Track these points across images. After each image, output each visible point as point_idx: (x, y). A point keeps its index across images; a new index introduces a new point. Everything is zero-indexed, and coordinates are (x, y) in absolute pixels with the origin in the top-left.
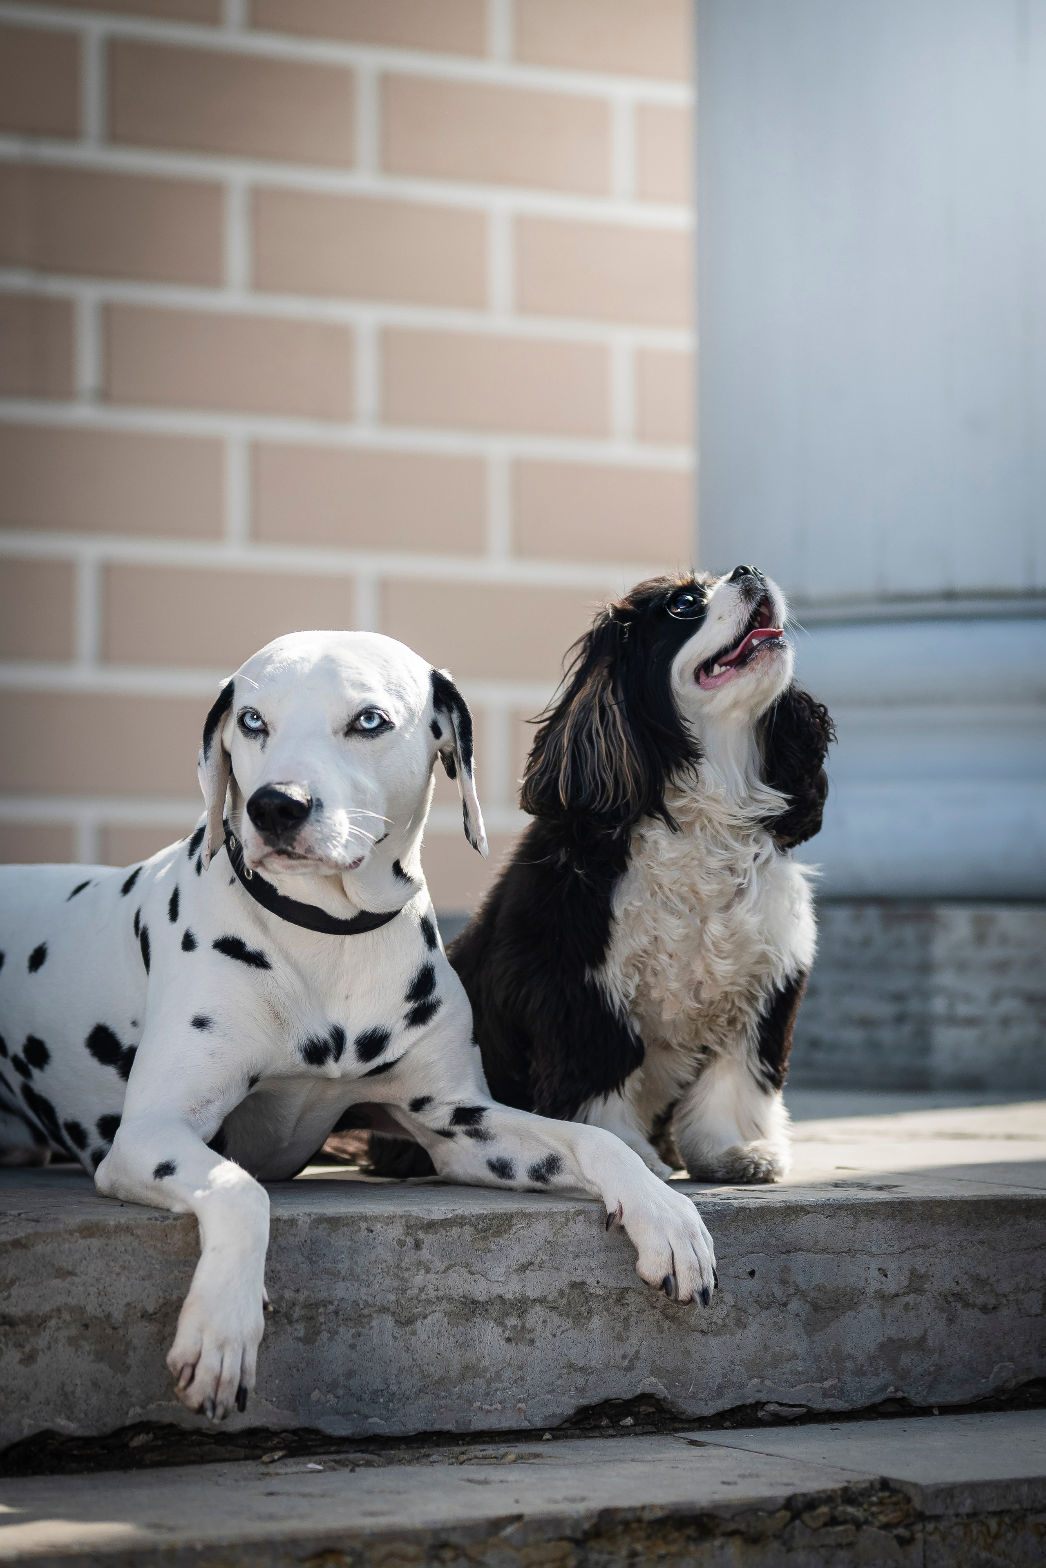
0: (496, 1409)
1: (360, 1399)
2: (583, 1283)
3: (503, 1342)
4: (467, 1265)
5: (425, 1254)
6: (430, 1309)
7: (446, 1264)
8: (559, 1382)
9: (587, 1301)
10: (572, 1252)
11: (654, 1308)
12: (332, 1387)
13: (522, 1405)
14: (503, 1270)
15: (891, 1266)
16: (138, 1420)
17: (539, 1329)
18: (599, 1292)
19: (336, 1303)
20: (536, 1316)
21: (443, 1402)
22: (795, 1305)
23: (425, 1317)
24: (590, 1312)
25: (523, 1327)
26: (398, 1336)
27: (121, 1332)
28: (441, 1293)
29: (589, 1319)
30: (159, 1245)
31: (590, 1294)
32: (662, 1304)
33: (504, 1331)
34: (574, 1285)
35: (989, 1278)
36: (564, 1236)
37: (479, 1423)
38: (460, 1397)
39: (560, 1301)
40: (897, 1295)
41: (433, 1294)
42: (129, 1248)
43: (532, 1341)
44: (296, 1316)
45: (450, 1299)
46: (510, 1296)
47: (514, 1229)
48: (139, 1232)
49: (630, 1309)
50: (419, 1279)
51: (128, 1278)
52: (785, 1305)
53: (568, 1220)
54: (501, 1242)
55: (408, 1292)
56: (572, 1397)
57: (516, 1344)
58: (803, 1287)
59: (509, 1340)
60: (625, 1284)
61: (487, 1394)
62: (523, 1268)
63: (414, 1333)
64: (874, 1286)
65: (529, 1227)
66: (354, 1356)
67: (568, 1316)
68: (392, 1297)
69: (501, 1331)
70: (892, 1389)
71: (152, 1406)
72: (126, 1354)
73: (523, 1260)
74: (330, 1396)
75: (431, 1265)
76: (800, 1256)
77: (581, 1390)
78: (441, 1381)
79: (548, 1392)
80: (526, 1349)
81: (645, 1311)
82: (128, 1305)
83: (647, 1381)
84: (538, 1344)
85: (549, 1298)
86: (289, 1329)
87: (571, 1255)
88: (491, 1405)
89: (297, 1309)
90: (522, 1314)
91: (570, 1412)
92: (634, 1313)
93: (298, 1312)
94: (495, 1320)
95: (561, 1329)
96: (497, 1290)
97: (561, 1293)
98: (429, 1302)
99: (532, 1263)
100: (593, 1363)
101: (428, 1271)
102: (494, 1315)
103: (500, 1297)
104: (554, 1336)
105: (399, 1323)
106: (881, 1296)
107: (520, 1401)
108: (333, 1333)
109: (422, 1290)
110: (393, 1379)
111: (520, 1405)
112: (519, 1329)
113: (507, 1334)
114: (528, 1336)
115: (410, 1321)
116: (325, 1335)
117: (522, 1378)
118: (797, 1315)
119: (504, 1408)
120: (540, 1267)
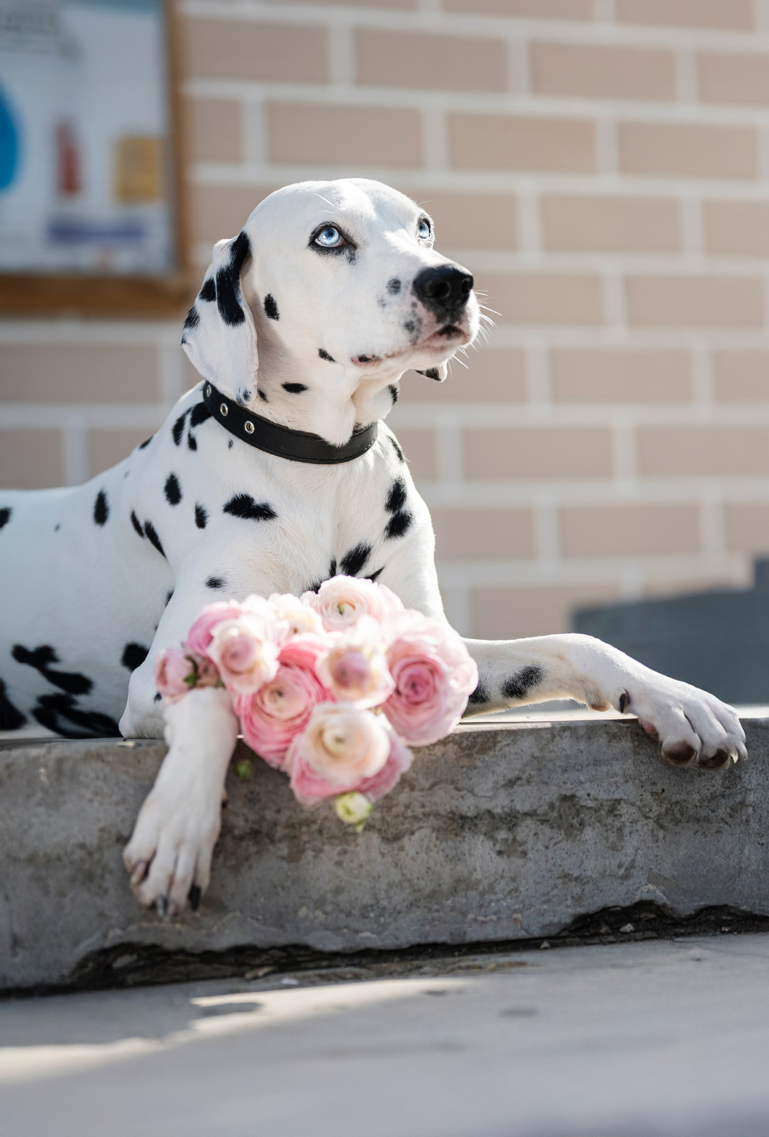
0: (491, 920)
1: (349, 914)
2: (573, 796)
3: (494, 855)
4: (453, 782)
6: (416, 826)
7: (431, 781)
8: (555, 892)
9: (578, 813)
10: (560, 767)
11: (648, 818)
12: (320, 903)
13: (518, 916)
14: (490, 785)
16: (118, 941)
17: (530, 842)
18: (590, 804)
19: (319, 822)
21: (436, 915)
23: (412, 833)
24: (582, 824)
25: (514, 840)
26: (385, 852)
27: (96, 856)
28: (427, 810)
29: (582, 831)
30: (132, 771)
31: (582, 807)
32: (655, 814)
33: (494, 845)
34: (564, 799)
36: (550, 752)
37: (475, 934)
38: (453, 909)
39: (550, 814)
41: (419, 811)
42: (101, 775)
43: (524, 853)
44: (278, 836)
45: (437, 815)
46: (498, 811)
47: (499, 746)
48: (110, 758)
49: (623, 819)
50: (404, 797)
51: (101, 804)
53: (553, 737)
54: (487, 759)
55: (394, 809)
56: (568, 907)
57: (508, 857)
59: (500, 853)
60: (616, 796)
61: (481, 906)
62: (511, 783)
63: (402, 849)
65: (515, 744)
66: (341, 872)
67: (559, 828)
68: (377, 815)
69: (491, 844)
71: (132, 928)
72: (103, 877)
73: (511, 775)
74: (319, 913)
75: (415, 783)
77: (578, 899)
78: (432, 895)
79: (544, 903)
80: (519, 862)
81: (638, 821)
82: (102, 830)
83: (645, 889)
84: (530, 855)
85: (540, 811)
86: (272, 848)
87: (559, 770)
88: (486, 916)
89: (279, 829)
90: (512, 828)
91: (567, 920)
92: (628, 824)
93: (280, 832)
94: (485, 834)
95: (553, 841)
96: (485, 805)
97: (552, 806)
98: (416, 818)
99: (519, 779)
100: (589, 873)
101: (413, 788)
102: (484, 829)
103: (489, 812)
104: (547, 847)
105: (385, 839)
107: (515, 911)
108: (318, 852)
109: (407, 807)
110: (382, 895)
111: (515, 916)
112: (510, 842)
113: (498, 847)
114: (520, 849)
115: (397, 838)
116: (310, 854)
117: (516, 890)
119: (499, 919)
120: (528, 782)
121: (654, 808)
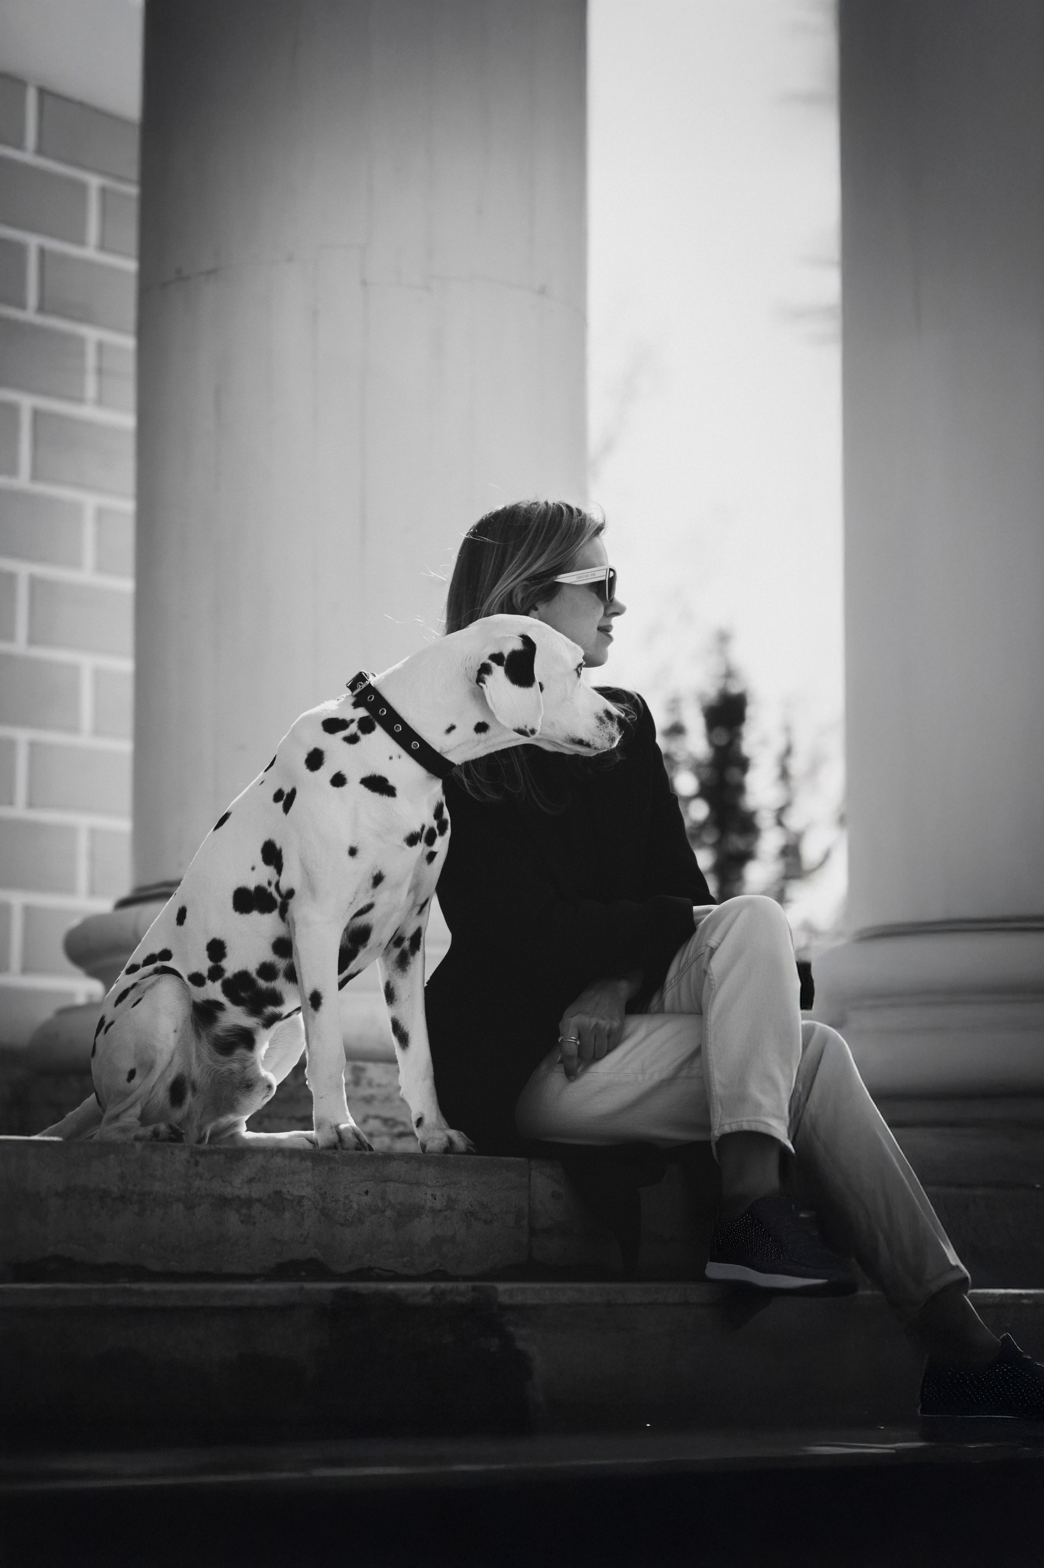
0: (235, 1261)
1: (166, 1250)
2: (281, 1192)
3: (239, 1223)
4: (221, 1177)
5: (200, 1169)
6: (202, 1201)
7: (211, 1175)
8: (268, 1248)
9: (283, 1202)
10: (275, 1173)
11: (317, 1209)
12: (152, 1242)
14: (240, 1181)
15: (438, 1193)
16: (52, 1254)
17: (258, 1217)
18: (289, 1197)
19: (154, 1194)
20: (257, 1208)
21: (208, 1255)
22: (388, 1213)
23: (200, 1205)
24: (284, 1209)
25: (250, 1215)
26: (186, 1215)
28: (208, 1192)
29: (284, 1213)
31: (285, 1199)
32: (321, 1207)
33: (240, 1217)
34: (276, 1193)
35: (488, 1204)
38: (217, 1253)
39: (269, 1201)
40: (441, 1211)
41: (204, 1192)
43: (254, 1223)
44: (134, 1200)
45: (213, 1196)
46: (243, 1196)
49: (305, 1208)
50: (197, 1183)
52: (384, 1212)
55: (192, 1190)
56: (274, 1257)
57: (246, 1224)
58: (393, 1202)
59: (242, 1222)
60: (302, 1194)
61: (231, 1253)
62: (250, 1181)
63: (194, 1214)
64: (429, 1204)
66: (163, 1225)
67: (273, 1210)
68: (183, 1193)
69: (238, 1216)
70: (438, 1265)
71: (60, 1247)
72: (47, 1215)
74: (151, 1248)
75: (203, 1176)
76: (391, 1184)
77: (279, 1254)
78: (208, 1243)
79: (262, 1254)
80: (251, 1228)
81: (312, 1210)
82: (48, 1187)
83: (313, 1251)
84: (257, 1225)
85: (263, 1199)
86: (131, 1207)
87: (275, 1175)
88: (233, 1259)
89: (135, 1196)
90: (249, 1207)
91: (274, 1265)
92: (307, 1211)
93: (135, 1198)
94: (236, 1210)
95: (269, 1217)
96: (237, 1192)
97: (270, 1197)
98: (202, 1196)
99: (254, 1178)
100: (286, 1238)
101: (201, 1179)
102: (235, 1207)
103: (238, 1197)
104: (265, 1221)
105: (186, 1208)
106: (432, 1210)
107: (248, 1257)
108: (153, 1211)
109: (198, 1189)
110: (183, 1240)
111: (247, 1260)
112: (247, 1216)
113: (242, 1218)
114: (252, 1220)
115: (192, 1207)
116: (149, 1212)
117: (249, 1245)
118: (390, 1218)
120: (259, 1181)
121: (320, 1203)
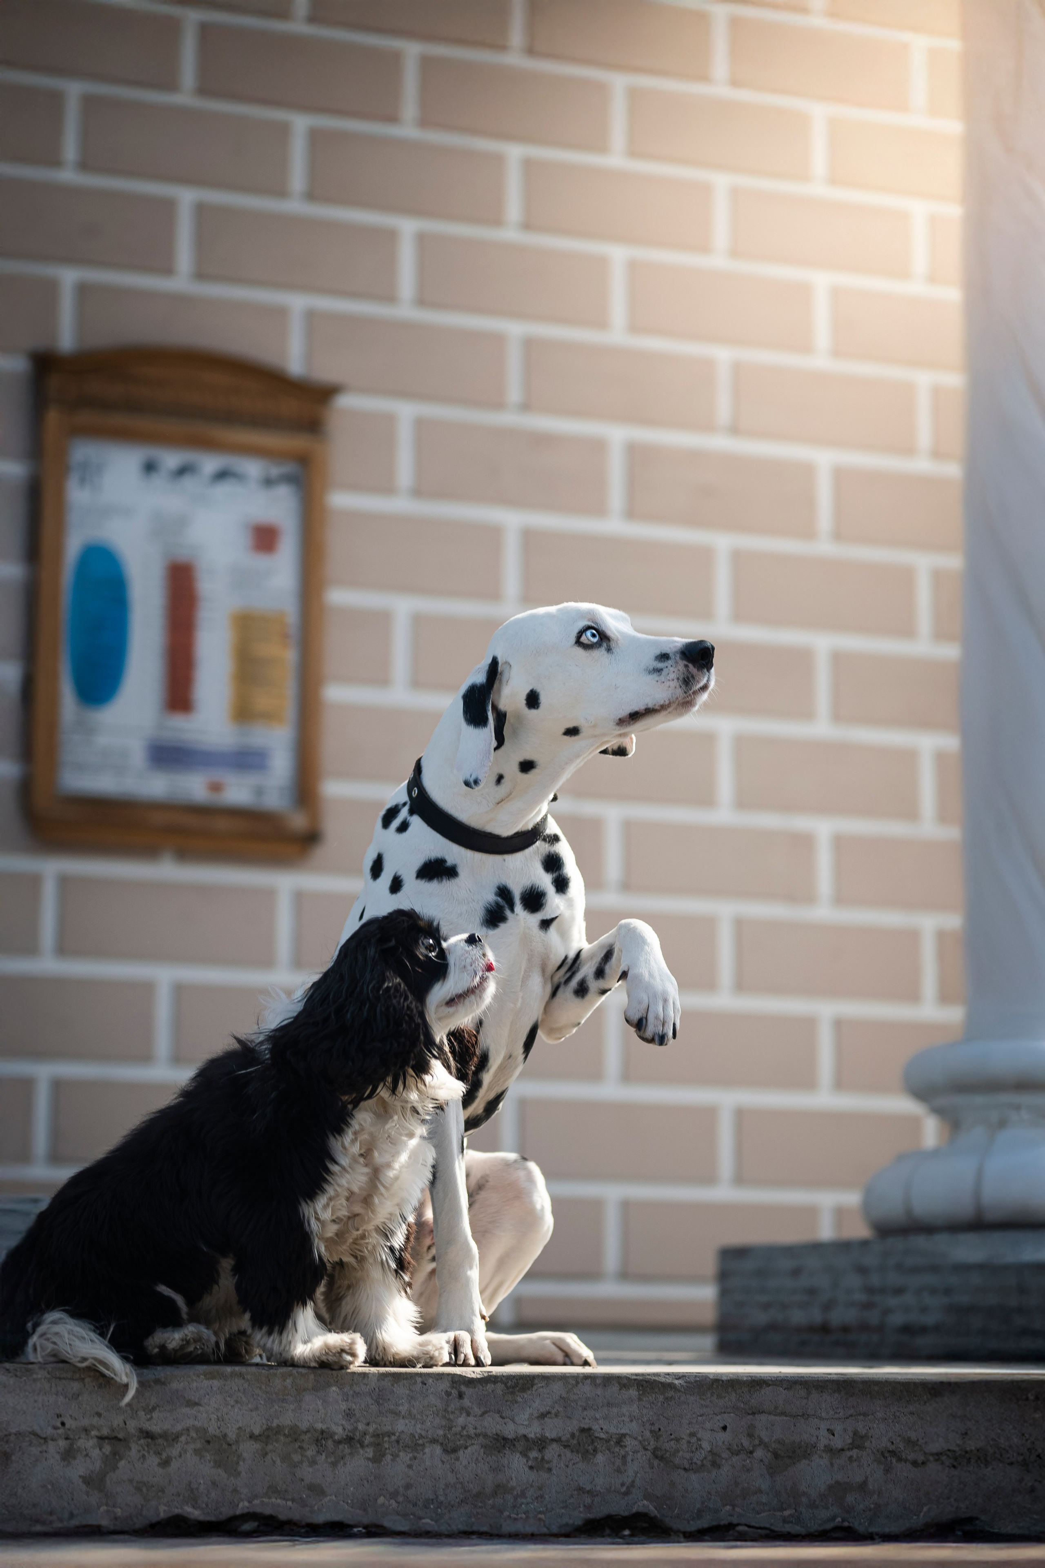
0: (521, 1518)
1: (415, 1505)
2: (590, 1429)
3: (527, 1469)
4: (499, 1412)
5: (466, 1402)
6: (469, 1442)
7: (483, 1410)
8: (571, 1500)
9: (593, 1442)
10: (581, 1406)
11: (646, 1450)
12: (394, 1495)
13: (542, 1516)
14: (527, 1416)
15: (838, 1428)
16: (246, 1511)
17: (555, 1461)
18: (602, 1436)
19: (397, 1434)
20: (551, 1452)
21: (479, 1510)
22: (759, 1453)
23: (466, 1448)
24: (595, 1450)
25: (543, 1458)
26: (445, 1461)
27: (234, 1447)
28: (478, 1431)
29: (595, 1456)
30: (263, 1387)
31: (596, 1437)
32: (652, 1447)
33: (527, 1461)
34: (583, 1430)
35: (918, 1440)
36: (574, 1394)
37: (508, 1527)
38: (493, 1507)
39: (571, 1441)
40: (843, 1450)
41: (472, 1432)
42: (241, 1388)
43: (550, 1470)
44: (366, 1442)
45: (485, 1436)
46: (532, 1436)
47: (535, 1388)
48: (249, 1377)
49: (627, 1449)
50: (461, 1420)
51: (240, 1410)
52: (751, 1452)
53: (577, 1383)
54: (525, 1396)
55: (453, 1429)
56: (581, 1512)
57: (537, 1471)
58: (767, 1440)
59: (531, 1468)
60: (623, 1431)
61: (514, 1507)
62: (543, 1416)
63: (457, 1459)
64: (823, 1442)
65: (547, 1386)
66: (411, 1473)
67: (578, 1452)
68: (441, 1432)
69: (525, 1461)
70: (839, 1519)
71: (256, 1502)
72: (238, 1463)
73: (543, 1410)
74: (393, 1502)
75: (470, 1411)
76: (763, 1417)
77: (588, 1508)
78: (478, 1495)
79: (563, 1508)
80: (545, 1475)
81: (639, 1452)
82: (240, 1428)
83: (640, 1504)
84: (554, 1471)
85: (563, 1439)
86: (361, 1451)
87: (580, 1408)
88: (517, 1514)
89: (368, 1437)
90: (541, 1450)
91: (579, 1522)
92: (631, 1453)
93: (368, 1439)
94: (521, 1453)
95: (572, 1462)
96: (522, 1431)
97: (573, 1435)
98: (469, 1437)
99: (549, 1413)
100: (598, 1488)
101: (468, 1414)
102: (520, 1449)
103: (525, 1436)
104: (567, 1466)
105: (446, 1451)
106: (829, 1450)
107: (540, 1513)
108: (395, 1456)
109: (463, 1428)
110: (441, 1492)
111: (540, 1516)
112: (539, 1460)
113: (530, 1463)
114: (547, 1466)
115: (454, 1450)
116: (389, 1457)
117: (542, 1497)
118: (761, 1461)
119: (527, 1517)
120: (556, 1415)
121: (652, 1443)
